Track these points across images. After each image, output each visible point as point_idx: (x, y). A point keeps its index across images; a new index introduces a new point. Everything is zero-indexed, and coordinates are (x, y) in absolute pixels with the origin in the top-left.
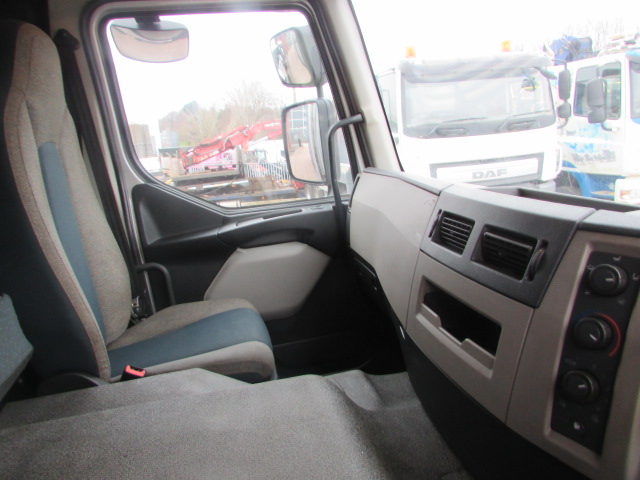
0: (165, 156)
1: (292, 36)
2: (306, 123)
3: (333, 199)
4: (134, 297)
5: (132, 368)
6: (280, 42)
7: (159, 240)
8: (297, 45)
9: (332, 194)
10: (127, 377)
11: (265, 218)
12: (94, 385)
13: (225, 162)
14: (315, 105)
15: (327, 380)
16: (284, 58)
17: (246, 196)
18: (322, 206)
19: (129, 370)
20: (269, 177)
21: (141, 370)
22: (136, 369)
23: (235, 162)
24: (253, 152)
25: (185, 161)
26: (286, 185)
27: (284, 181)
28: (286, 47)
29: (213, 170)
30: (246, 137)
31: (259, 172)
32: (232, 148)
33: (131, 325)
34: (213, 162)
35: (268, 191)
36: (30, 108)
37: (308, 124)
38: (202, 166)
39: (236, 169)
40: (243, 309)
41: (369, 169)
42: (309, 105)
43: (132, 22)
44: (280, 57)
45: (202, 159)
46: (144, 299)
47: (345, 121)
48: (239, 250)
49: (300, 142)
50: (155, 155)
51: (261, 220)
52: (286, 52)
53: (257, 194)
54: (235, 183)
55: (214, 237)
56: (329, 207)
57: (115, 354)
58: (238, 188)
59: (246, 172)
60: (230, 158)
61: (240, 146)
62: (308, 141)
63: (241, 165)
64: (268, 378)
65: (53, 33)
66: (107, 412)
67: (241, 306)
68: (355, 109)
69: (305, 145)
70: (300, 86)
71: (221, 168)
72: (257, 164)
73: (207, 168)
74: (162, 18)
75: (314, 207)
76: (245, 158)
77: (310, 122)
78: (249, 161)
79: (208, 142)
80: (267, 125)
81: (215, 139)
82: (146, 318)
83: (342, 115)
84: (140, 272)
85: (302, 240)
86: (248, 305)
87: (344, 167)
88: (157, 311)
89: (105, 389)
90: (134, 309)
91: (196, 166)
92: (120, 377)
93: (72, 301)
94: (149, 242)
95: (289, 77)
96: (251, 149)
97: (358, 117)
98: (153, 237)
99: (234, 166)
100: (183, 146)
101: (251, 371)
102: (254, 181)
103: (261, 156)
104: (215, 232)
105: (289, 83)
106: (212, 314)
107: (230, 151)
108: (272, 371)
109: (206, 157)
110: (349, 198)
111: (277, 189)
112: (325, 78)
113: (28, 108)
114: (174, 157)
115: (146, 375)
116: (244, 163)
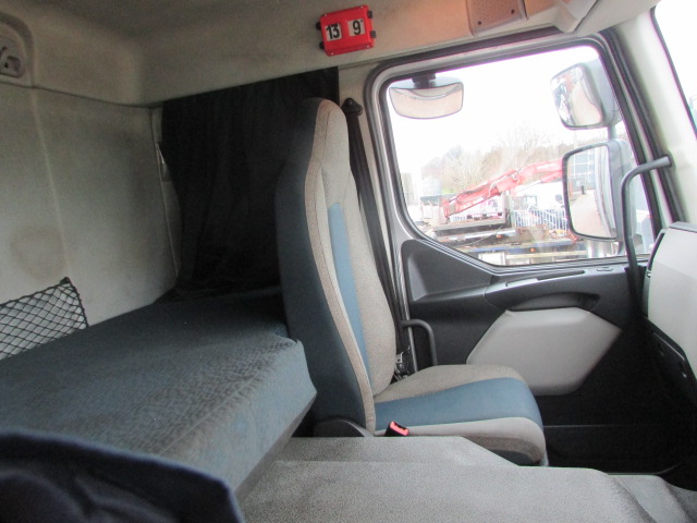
0: (426, 204)
1: (578, 72)
2: (592, 167)
3: (626, 260)
4: (398, 353)
5: (396, 424)
6: (562, 80)
7: (425, 297)
8: (583, 81)
9: (624, 252)
10: (391, 433)
11: (539, 278)
12: (360, 435)
13: (490, 210)
14: (604, 148)
15: (614, 480)
16: (567, 97)
17: (513, 247)
18: (611, 267)
19: (393, 426)
20: (540, 226)
21: (404, 429)
22: (400, 427)
23: (501, 210)
24: (522, 198)
25: (446, 210)
26: (562, 236)
27: (558, 231)
28: (569, 86)
29: (477, 219)
30: (515, 181)
31: (529, 220)
32: (499, 194)
33: (394, 380)
34: (476, 211)
35: (539, 243)
36: (324, 175)
37: (594, 170)
38: (464, 214)
39: (503, 217)
40: (510, 379)
41: (677, 224)
42: (597, 149)
43: (409, 83)
44: (562, 96)
45: (465, 207)
46: (407, 356)
47: (644, 167)
48: (508, 312)
49: (583, 189)
50: (416, 204)
51: (534, 281)
52: (570, 91)
53: (525, 245)
54: (499, 233)
55: (481, 297)
56: (620, 269)
57: (381, 408)
58: (504, 237)
59: (513, 221)
60: (495, 205)
61: (507, 192)
62: (594, 188)
63: (508, 213)
64: (538, 463)
65: (341, 103)
66: (375, 464)
67: (507, 376)
68: (658, 151)
69: (590, 193)
70: (585, 127)
71: (485, 217)
72: (527, 211)
73: (469, 217)
74: (438, 75)
75: (600, 268)
76: (512, 204)
77: (596, 167)
78: (516, 208)
79: (472, 189)
80: (538, 168)
81: (480, 186)
82: (409, 375)
83: (641, 159)
84: (406, 328)
85: (584, 307)
86: (515, 375)
87: (641, 214)
88: (419, 369)
89: (370, 441)
90: (398, 365)
91: (458, 215)
92: (384, 431)
93: (348, 352)
94: (416, 298)
95: (572, 119)
96: (520, 194)
97: (664, 161)
98: (419, 294)
99: (500, 214)
100: (445, 193)
101: (518, 451)
102: (522, 232)
103: (531, 202)
104: (482, 292)
105: (572, 125)
106: (475, 380)
107: (496, 198)
108: (542, 456)
109: (469, 204)
110: (649, 259)
111: (550, 240)
112: (619, 115)
113: (323, 175)
114: (434, 205)
115: (409, 435)
116: (512, 210)
